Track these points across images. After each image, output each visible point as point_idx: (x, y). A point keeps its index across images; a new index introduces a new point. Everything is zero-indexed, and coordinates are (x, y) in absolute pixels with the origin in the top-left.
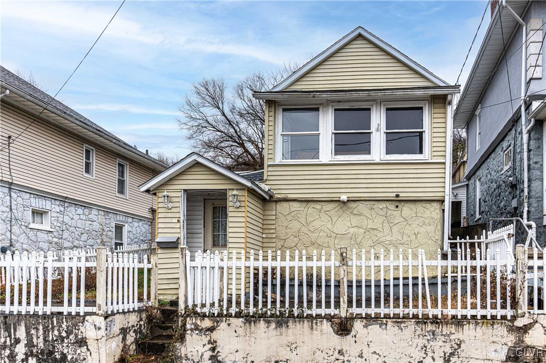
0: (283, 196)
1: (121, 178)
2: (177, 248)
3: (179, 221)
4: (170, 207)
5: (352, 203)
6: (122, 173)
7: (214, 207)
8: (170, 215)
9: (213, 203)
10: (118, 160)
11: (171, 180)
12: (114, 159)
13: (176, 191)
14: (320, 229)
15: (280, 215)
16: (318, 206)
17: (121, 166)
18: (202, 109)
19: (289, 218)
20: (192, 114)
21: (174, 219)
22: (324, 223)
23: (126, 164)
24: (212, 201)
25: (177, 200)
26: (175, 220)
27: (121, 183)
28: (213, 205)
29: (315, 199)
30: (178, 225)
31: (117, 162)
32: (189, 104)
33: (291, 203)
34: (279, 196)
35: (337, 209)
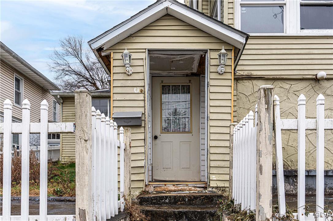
0: (246, 73)
1: (17, 90)
2: (139, 126)
3: (142, 92)
4: (131, 72)
5: (326, 81)
6: (18, 87)
7: (162, 86)
8: (129, 83)
9: (162, 81)
10: (15, 75)
11: (131, 36)
12: (13, 73)
13: (138, 51)
14: (287, 112)
15: (241, 95)
16: (286, 85)
17: (17, 81)
18: (66, 58)
19: (252, 99)
20: (58, 61)
21: (135, 88)
22: (293, 105)
23: (22, 79)
24: (162, 79)
25: (140, 63)
26: (136, 90)
27: (18, 95)
28: (162, 83)
29: (285, 77)
30: (141, 97)
31: (15, 76)
32: (56, 53)
33: (255, 82)
34: (242, 73)
35: (308, 89)
